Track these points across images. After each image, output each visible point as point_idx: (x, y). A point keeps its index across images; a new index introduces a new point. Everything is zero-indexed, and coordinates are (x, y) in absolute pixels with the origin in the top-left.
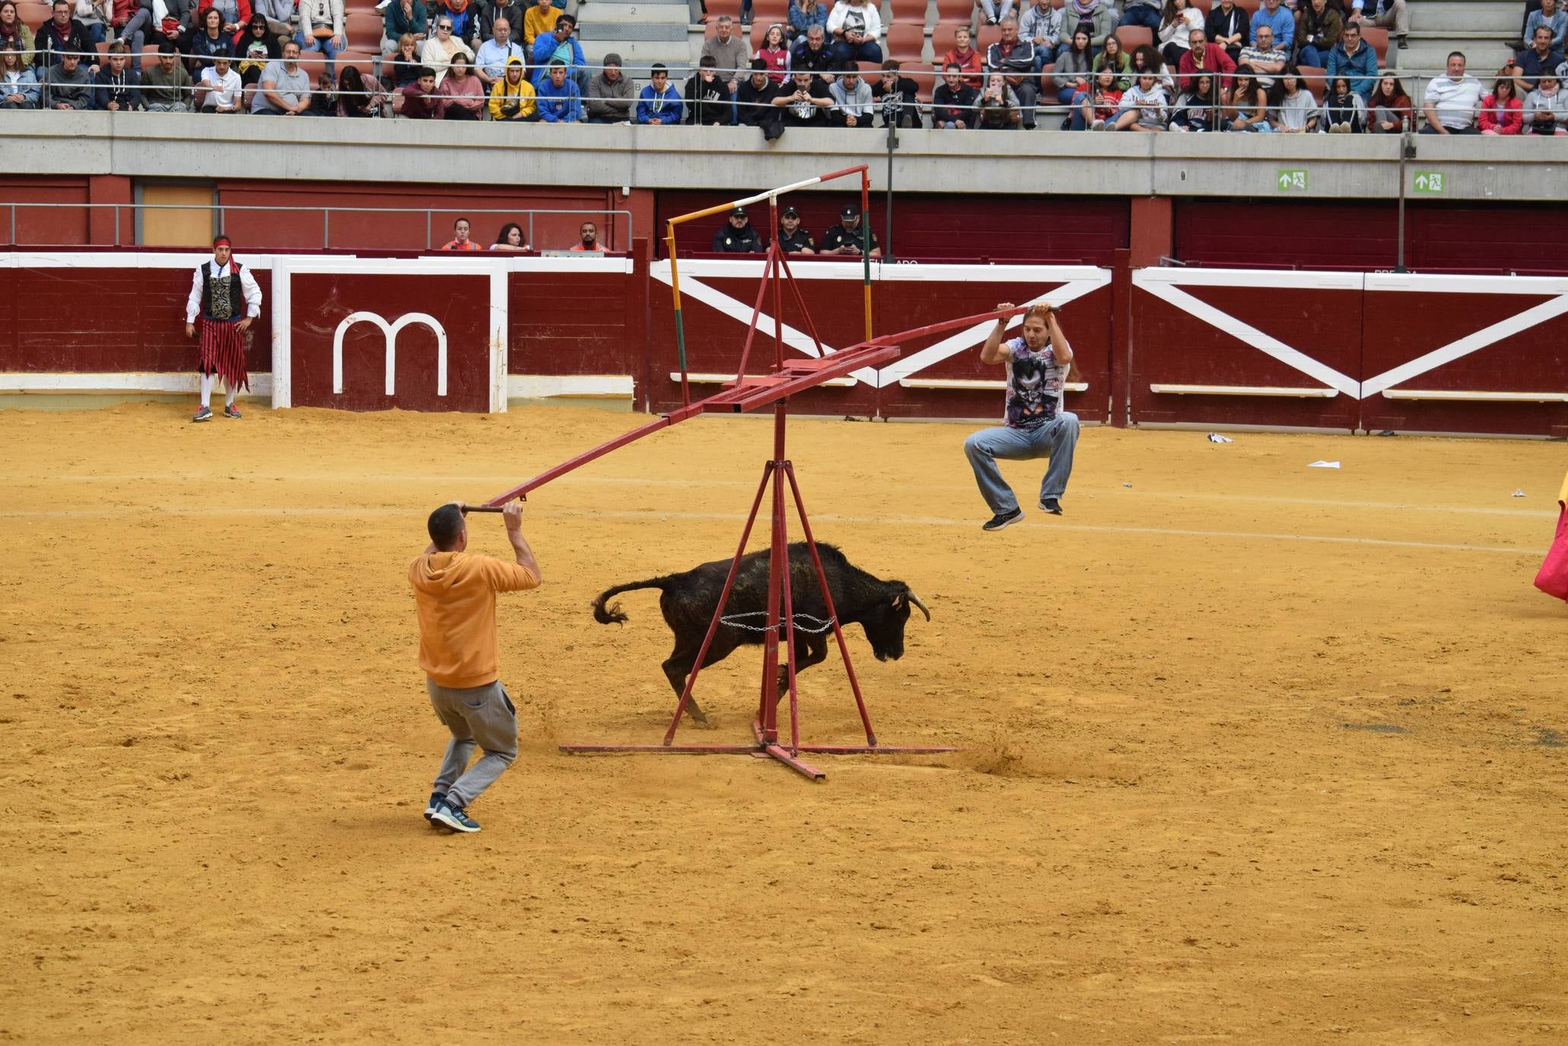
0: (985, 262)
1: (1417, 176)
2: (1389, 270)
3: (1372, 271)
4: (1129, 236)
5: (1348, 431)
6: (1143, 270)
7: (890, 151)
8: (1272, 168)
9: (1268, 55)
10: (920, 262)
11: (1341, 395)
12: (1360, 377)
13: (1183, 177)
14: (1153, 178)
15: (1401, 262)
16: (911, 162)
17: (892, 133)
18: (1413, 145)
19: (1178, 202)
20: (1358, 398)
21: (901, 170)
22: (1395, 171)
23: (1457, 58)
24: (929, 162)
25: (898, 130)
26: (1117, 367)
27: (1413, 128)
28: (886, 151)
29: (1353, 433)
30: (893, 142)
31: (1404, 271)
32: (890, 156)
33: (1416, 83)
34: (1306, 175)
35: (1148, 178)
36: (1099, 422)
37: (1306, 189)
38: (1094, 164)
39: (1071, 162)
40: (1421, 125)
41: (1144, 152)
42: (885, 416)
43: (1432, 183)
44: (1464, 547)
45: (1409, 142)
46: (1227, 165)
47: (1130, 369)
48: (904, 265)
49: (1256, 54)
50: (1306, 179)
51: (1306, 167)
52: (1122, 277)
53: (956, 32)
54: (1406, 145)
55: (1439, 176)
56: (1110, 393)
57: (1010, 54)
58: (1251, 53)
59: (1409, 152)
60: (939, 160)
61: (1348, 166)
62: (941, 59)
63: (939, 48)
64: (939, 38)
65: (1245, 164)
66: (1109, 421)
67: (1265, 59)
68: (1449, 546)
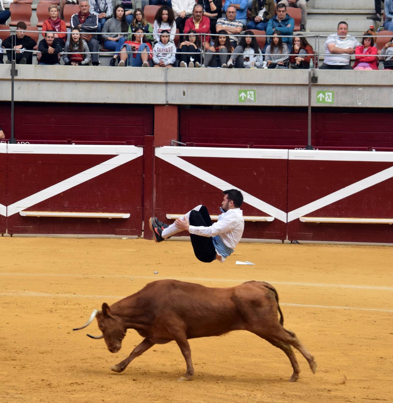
0: (70, 143)
1: (318, 93)
2: (303, 148)
3: (293, 148)
4: (153, 128)
5: (280, 241)
6: (161, 148)
7: (13, 77)
8: (234, 89)
9: (233, 23)
10: (31, 143)
11: (276, 220)
12: (287, 209)
13: (184, 94)
14: (167, 94)
15: (310, 143)
16: (25, 84)
17: (13, 67)
18: (316, 76)
19: (181, 108)
20: (286, 222)
21: (19, 89)
22: (306, 91)
23: (343, 25)
24: (35, 84)
25: (16, 65)
26: (147, 204)
27: (316, 65)
28: (10, 77)
29: (283, 242)
30: (14, 72)
31: (311, 149)
32: (13, 80)
33: (317, 39)
34: (254, 93)
35: (164, 94)
36: (137, 236)
37: (254, 101)
38: (132, 86)
39: (119, 85)
40: (320, 64)
41: (162, 80)
42: (11, 233)
43: (327, 98)
44: (346, 308)
45: (314, 74)
46: (209, 87)
47: (154, 205)
48: (21, 145)
49: (226, 22)
50: (254, 96)
51: (255, 88)
52: (149, 152)
53: (49, 8)
54: (312, 75)
55: (331, 94)
56: (143, 220)
57: (84, 21)
58: (223, 21)
59: (314, 79)
60: (41, 83)
61: (279, 88)
62: (41, 24)
63: (41, 17)
64: (40, 11)
65: (220, 86)
66: (142, 236)
67: (231, 25)
68: (338, 307)
